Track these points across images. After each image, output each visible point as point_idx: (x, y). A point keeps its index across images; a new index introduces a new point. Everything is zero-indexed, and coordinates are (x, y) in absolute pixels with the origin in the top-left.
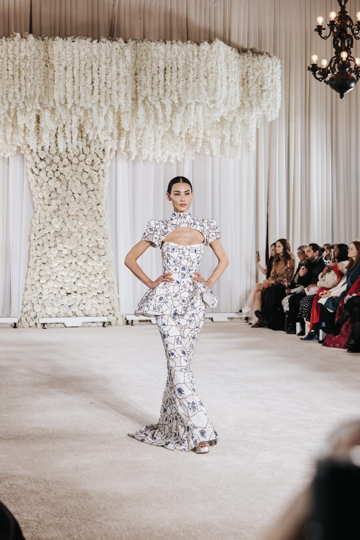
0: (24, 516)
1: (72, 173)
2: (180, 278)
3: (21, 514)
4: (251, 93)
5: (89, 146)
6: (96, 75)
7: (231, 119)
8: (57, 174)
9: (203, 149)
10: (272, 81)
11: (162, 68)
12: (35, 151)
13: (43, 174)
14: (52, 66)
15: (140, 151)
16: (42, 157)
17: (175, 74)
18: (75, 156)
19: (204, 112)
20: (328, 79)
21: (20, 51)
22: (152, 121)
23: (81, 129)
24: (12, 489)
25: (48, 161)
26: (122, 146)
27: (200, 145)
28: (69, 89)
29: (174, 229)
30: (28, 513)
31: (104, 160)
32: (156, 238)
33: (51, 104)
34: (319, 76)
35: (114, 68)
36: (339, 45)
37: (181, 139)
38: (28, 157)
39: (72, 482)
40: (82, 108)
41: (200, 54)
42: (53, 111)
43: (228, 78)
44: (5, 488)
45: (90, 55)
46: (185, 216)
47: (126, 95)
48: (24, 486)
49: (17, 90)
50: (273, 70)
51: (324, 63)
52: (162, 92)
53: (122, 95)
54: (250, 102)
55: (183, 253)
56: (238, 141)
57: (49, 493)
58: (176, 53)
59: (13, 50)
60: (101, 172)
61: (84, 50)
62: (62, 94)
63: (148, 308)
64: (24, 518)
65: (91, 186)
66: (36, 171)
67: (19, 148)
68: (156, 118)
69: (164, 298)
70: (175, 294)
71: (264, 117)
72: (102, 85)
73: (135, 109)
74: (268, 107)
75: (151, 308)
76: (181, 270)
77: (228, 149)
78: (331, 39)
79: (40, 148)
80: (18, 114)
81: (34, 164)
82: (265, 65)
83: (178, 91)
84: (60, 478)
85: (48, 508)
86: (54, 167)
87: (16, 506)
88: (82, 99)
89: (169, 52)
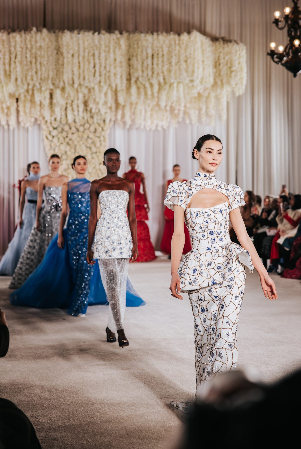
0: (40, 419)
1: (79, 139)
2: (210, 244)
3: (37, 417)
4: (222, 73)
5: (92, 117)
6: (97, 61)
7: (206, 94)
8: (67, 140)
9: (184, 119)
10: (239, 63)
11: (150, 55)
12: (49, 121)
13: (55, 140)
14: (62, 54)
15: (133, 121)
16: (55, 126)
17: (160, 59)
18: (81, 125)
19: (184, 89)
20: (283, 62)
21: (36, 42)
22: (142, 97)
23: (86, 103)
24: (30, 397)
25: (60, 129)
26: (119, 117)
27: (181, 115)
28: (76, 73)
29: (199, 190)
30: (43, 417)
31: (105, 129)
32: (181, 201)
33: (62, 84)
34: (276, 60)
35: (112, 55)
36: (293, 34)
37: (166, 111)
38: (44, 127)
39: (78, 390)
40: (86, 87)
41: (181, 42)
42: (63, 89)
43: (203, 62)
44: (25, 396)
45: (92, 44)
46: (211, 177)
47: (121, 77)
48: (40, 395)
49: (34, 73)
50: (239, 54)
51: (281, 49)
52: (150, 73)
53: (118, 76)
54: (222, 81)
55: (208, 216)
56: (212, 112)
57: (60, 400)
58: (162, 43)
59: (30, 41)
60: (102, 138)
61: (88, 40)
62: (70, 76)
63: (183, 284)
64: (39, 420)
65: (94, 149)
66: (50, 138)
67: (36, 120)
68: (146, 94)
69: (198, 270)
70: (208, 262)
71: (233, 93)
72: (102, 69)
73: (129, 87)
74: (236, 84)
75: (187, 283)
76: (209, 235)
77: (204, 119)
78: (286, 29)
79: (53, 119)
80: (36, 93)
81: (48, 132)
82: (233, 51)
83: (163, 72)
84: (68, 387)
85: (59, 412)
86: (64, 134)
87: (34, 411)
88: (86, 80)
89: (155, 42)
